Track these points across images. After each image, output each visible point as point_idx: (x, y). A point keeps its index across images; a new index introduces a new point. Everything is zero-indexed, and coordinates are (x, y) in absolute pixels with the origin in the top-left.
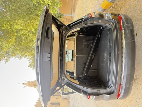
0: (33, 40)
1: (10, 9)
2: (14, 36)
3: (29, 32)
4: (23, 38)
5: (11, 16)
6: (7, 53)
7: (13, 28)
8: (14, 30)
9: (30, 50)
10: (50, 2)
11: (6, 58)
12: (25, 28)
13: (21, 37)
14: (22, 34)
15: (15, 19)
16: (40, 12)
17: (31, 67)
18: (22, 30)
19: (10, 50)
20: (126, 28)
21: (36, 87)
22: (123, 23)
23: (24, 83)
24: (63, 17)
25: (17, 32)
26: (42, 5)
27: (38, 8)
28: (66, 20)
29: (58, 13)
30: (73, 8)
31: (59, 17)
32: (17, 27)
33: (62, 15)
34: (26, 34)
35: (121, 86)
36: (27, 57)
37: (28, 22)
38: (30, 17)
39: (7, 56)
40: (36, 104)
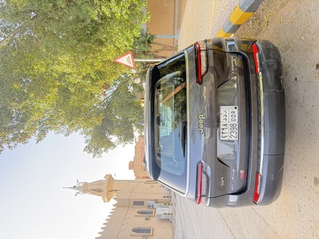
0: (92, 94)
1: (45, 34)
2: (54, 87)
3: (84, 78)
4: (72, 90)
5: (47, 47)
6: (40, 123)
7: (52, 70)
8: (54, 74)
9: (86, 114)
10: (126, 13)
11: (38, 132)
12: (75, 70)
13: (67, 89)
14: (70, 83)
15: (55, 53)
16: (105, 36)
17: (90, 151)
18: (70, 74)
19: (47, 116)
20: (266, 68)
21: (100, 195)
22: (260, 59)
23: (75, 187)
24: (155, 40)
25: (60, 79)
26: (109, 20)
27: (100, 28)
28: (161, 47)
29: (144, 34)
30: (176, 20)
31: (146, 43)
32: (60, 69)
33: (152, 37)
34: (79, 82)
35: (259, 177)
36: (82, 129)
37: (81, 57)
38: (85, 48)
39: (40, 128)
40: (102, 230)
